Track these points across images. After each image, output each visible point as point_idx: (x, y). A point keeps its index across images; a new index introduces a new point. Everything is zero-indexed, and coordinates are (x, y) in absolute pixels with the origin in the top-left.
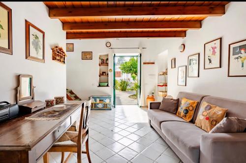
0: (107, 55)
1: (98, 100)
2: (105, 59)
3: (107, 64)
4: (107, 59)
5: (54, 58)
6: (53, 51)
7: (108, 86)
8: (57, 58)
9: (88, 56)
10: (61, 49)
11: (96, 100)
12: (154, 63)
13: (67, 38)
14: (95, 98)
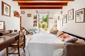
0: (37, 15)
1: (33, 31)
2: (36, 16)
3: (36, 18)
4: (36, 17)
5: (15, 16)
6: (14, 13)
7: (37, 26)
8: (16, 16)
9: (30, 16)
10: (17, 13)
11: (32, 31)
12: (52, 18)
13: (20, 9)
14: (32, 30)
